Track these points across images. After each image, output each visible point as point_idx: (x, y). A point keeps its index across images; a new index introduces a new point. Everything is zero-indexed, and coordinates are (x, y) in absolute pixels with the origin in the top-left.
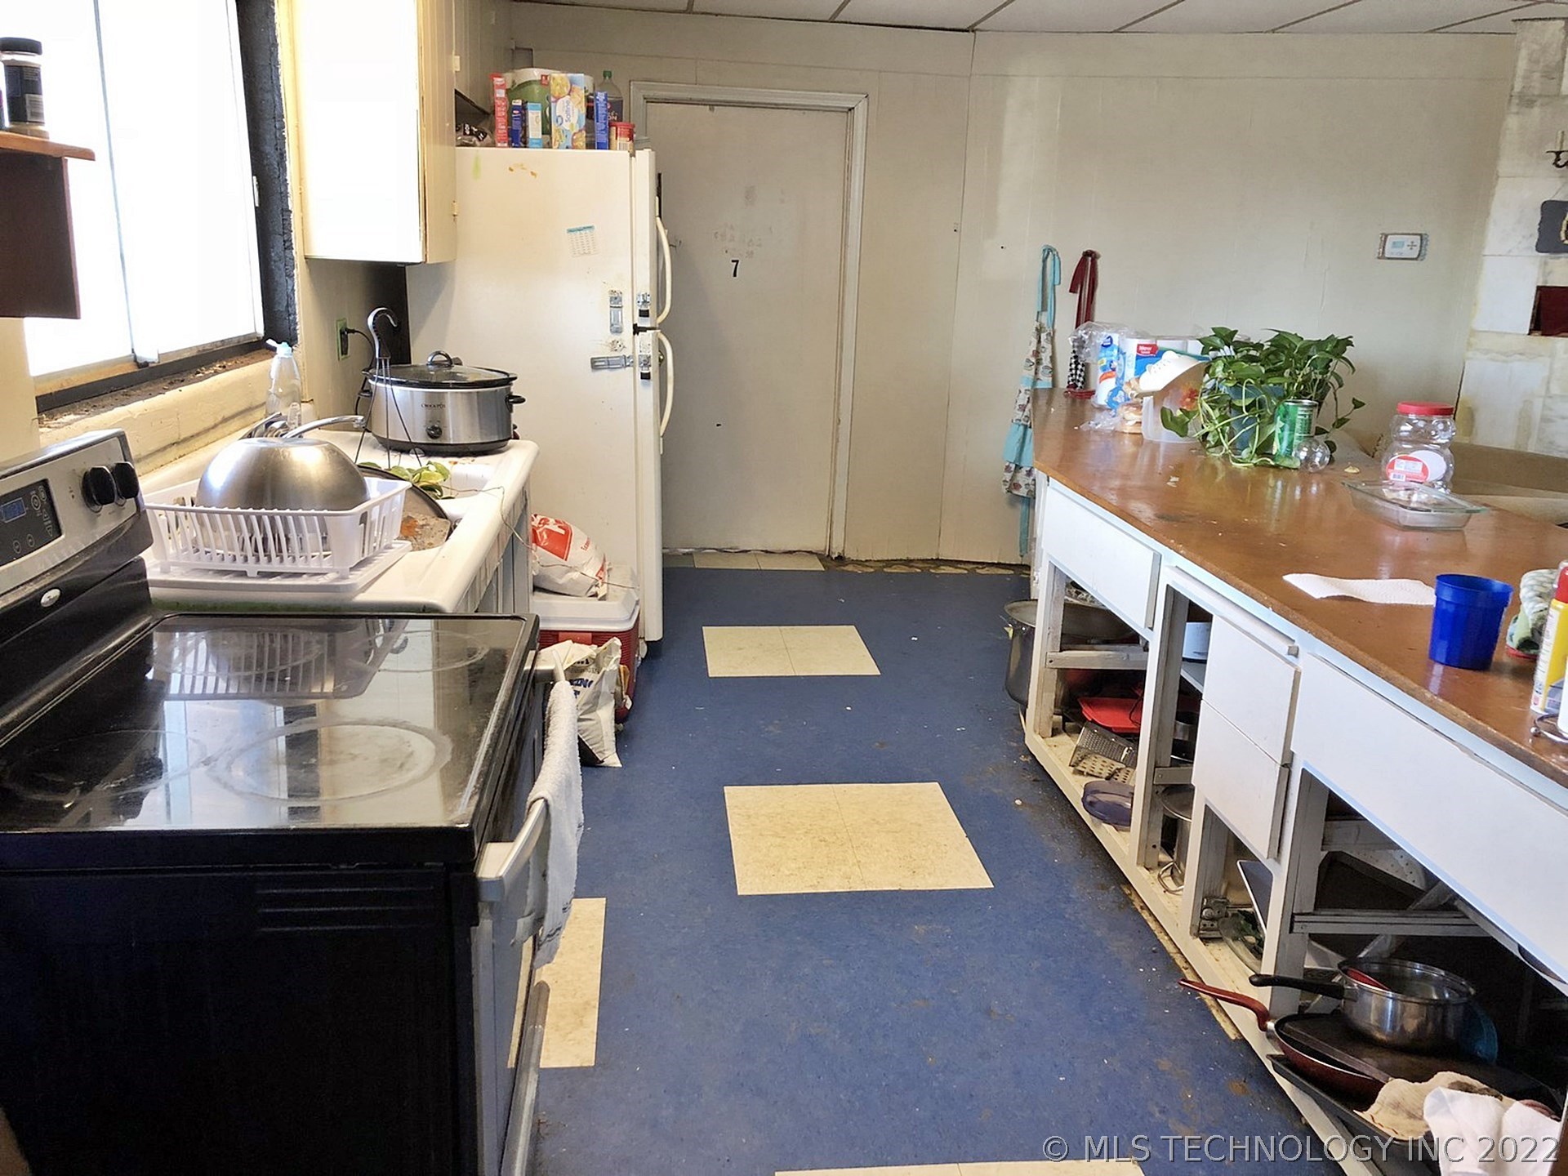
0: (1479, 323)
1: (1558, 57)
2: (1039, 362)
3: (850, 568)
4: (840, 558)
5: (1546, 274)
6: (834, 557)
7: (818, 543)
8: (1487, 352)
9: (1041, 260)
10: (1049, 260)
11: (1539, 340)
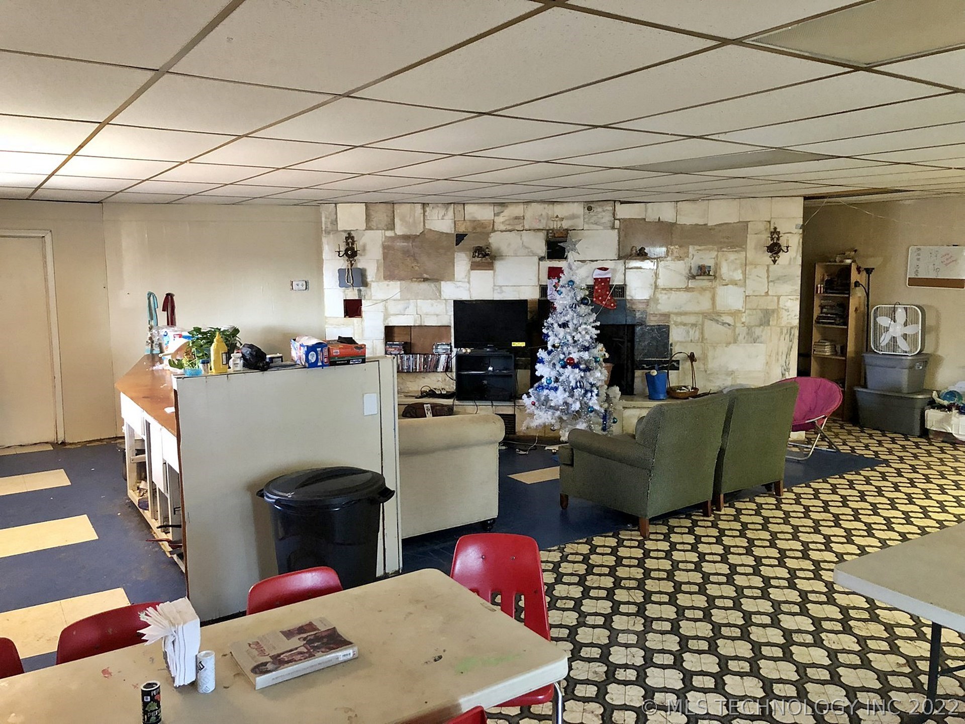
0: (327, 314)
1: (335, 217)
2: (153, 342)
3: (67, 447)
4: (63, 443)
5: (346, 295)
6: (59, 443)
7: (51, 437)
8: (332, 325)
9: (147, 298)
10: (152, 297)
11: (348, 319)
